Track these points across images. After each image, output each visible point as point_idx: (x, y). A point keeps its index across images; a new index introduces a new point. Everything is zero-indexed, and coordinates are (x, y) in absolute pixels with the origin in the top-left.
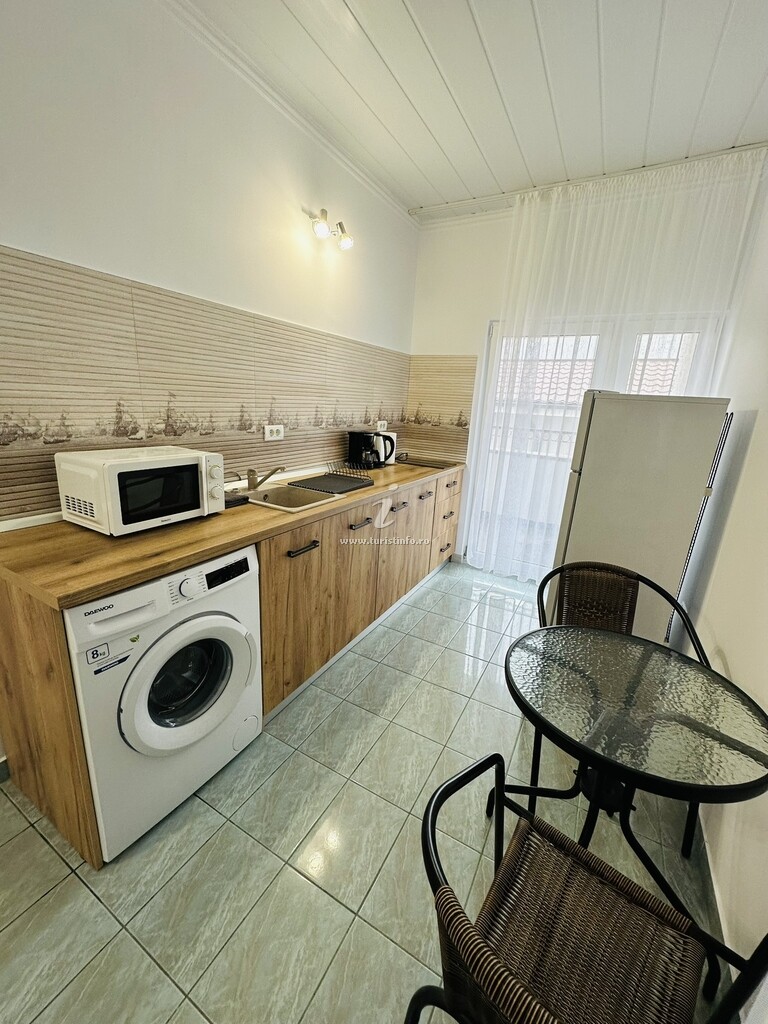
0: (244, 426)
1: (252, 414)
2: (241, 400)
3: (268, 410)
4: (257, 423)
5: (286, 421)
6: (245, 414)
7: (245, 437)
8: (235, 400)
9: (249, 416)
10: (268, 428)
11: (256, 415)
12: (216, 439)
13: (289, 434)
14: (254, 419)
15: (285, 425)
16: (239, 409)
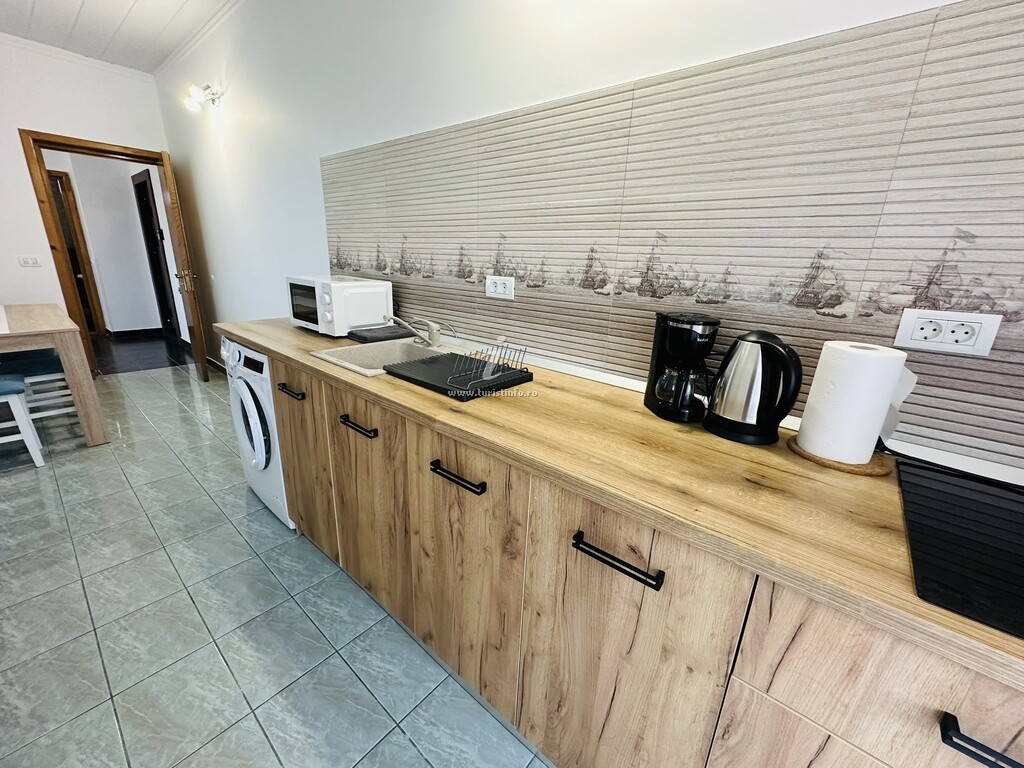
0: (464, 274)
1: (473, 258)
2: (461, 240)
3: (493, 253)
4: (478, 270)
5: (521, 273)
6: (465, 258)
7: (464, 287)
8: (454, 240)
9: (469, 260)
10: (490, 279)
11: (479, 260)
12: (437, 284)
13: (525, 293)
14: (474, 264)
15: (520, 279)
16: (458, 252)
